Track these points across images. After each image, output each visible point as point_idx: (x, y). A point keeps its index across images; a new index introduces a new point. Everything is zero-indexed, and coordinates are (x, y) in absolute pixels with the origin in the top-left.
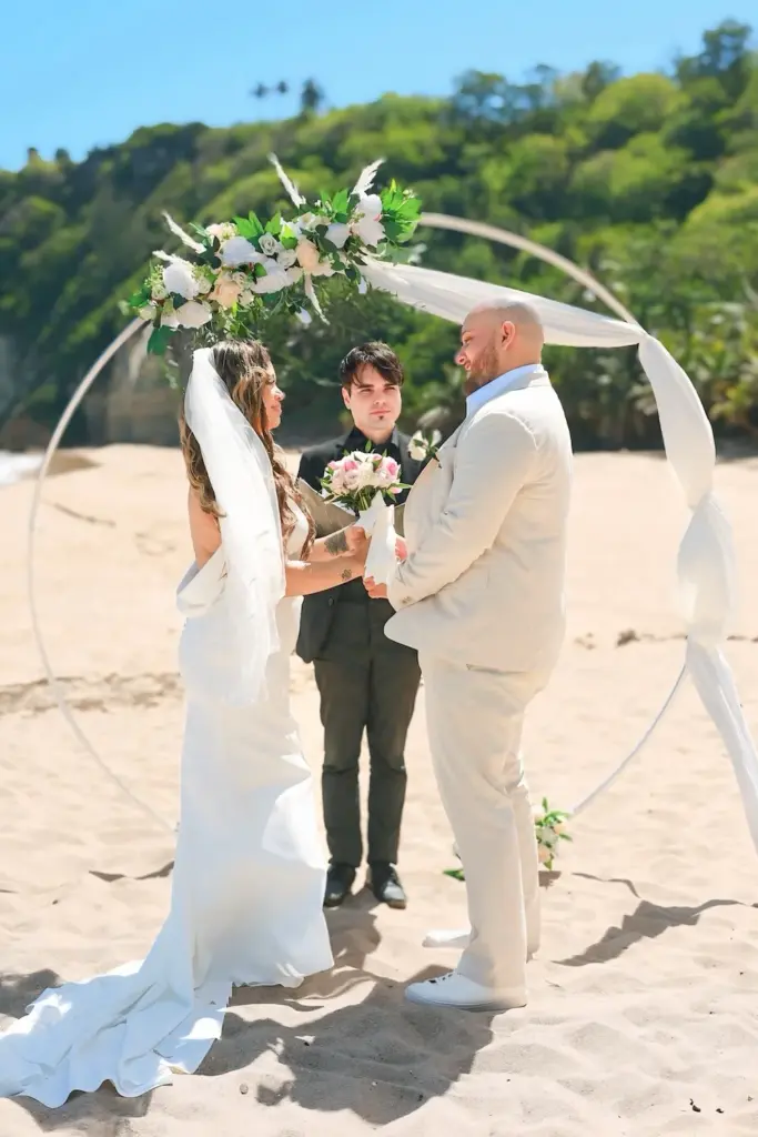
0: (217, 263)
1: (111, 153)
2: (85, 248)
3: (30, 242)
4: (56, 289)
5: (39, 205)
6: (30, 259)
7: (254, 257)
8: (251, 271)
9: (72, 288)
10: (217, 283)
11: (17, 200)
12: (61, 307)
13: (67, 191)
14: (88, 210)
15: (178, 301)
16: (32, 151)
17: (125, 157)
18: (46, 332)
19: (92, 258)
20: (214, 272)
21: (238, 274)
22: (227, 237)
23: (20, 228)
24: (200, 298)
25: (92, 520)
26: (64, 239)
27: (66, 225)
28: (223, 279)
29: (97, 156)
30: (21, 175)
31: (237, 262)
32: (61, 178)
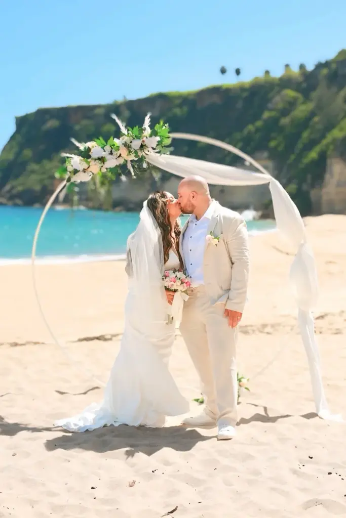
0: (89, 157)
1: (327, 64)
2: (313, 114)
3: (285, 112)
4: (298, 136)
5: (290, 93)
6: (285, 121)
7: (103, 154)
8: (102, 159)
9: (305, 135)
10: (90, 164)
11: (279, 92)
12: (300, 145)
13: (304, 85)
14: (314, 95)
15: (76, 172)
16: (287, 66)
17: (334, 66)
18: (293, 157)
19: (316, 119)
20: (89, 160)
21: (97, 161)
22: (93, 147)
23: (280, 106)
24: (84, 171)
25: (287, 254)
26: (302, 110)
27: (304, 103)
28: (92, 163)
29: (320, 66)
30: (281, 79)
31: (96, 157)
32: (301, 79)
